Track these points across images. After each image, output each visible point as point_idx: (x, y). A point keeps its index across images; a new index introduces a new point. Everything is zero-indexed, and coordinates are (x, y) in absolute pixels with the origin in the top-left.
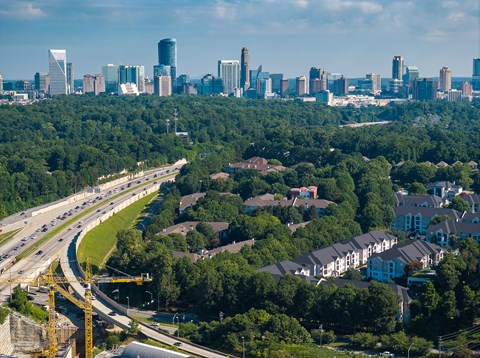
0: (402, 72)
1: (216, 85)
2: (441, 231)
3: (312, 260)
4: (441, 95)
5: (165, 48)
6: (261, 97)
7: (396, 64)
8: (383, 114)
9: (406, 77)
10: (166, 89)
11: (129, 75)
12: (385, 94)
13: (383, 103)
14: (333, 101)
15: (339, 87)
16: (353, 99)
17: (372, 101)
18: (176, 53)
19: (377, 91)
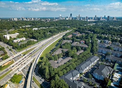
0: (96, 17)
1: (76, 18)
2: (109, 58)
3: (81, 69)
4: (101, 20)
5: (71, 14)
6: (81, 20)
7: (96, 16)
8: (94, 22)
9: (97, 18)
10: (71, 19)
11: (67, 17)
12: (94, 19)
13: (94, 21)
14: (88, 20)
15: (89, 19)
16: (91, 20)
17: (93, 20)
18: (72, 15)
19: (93, 19)
